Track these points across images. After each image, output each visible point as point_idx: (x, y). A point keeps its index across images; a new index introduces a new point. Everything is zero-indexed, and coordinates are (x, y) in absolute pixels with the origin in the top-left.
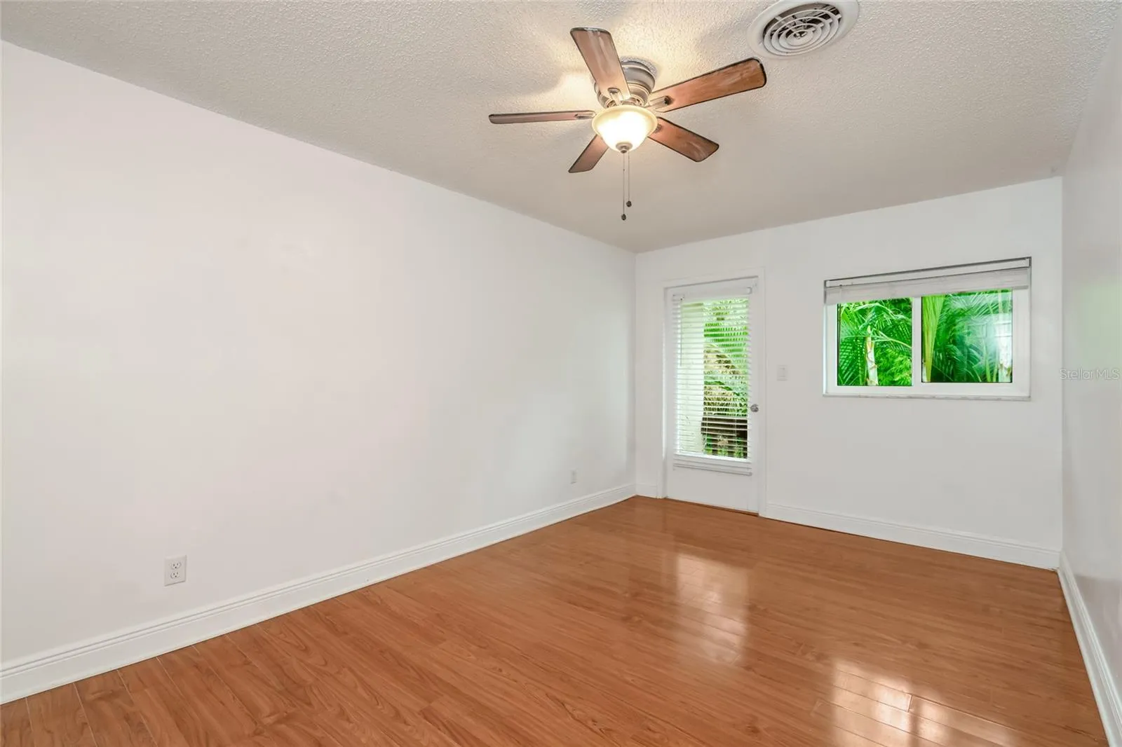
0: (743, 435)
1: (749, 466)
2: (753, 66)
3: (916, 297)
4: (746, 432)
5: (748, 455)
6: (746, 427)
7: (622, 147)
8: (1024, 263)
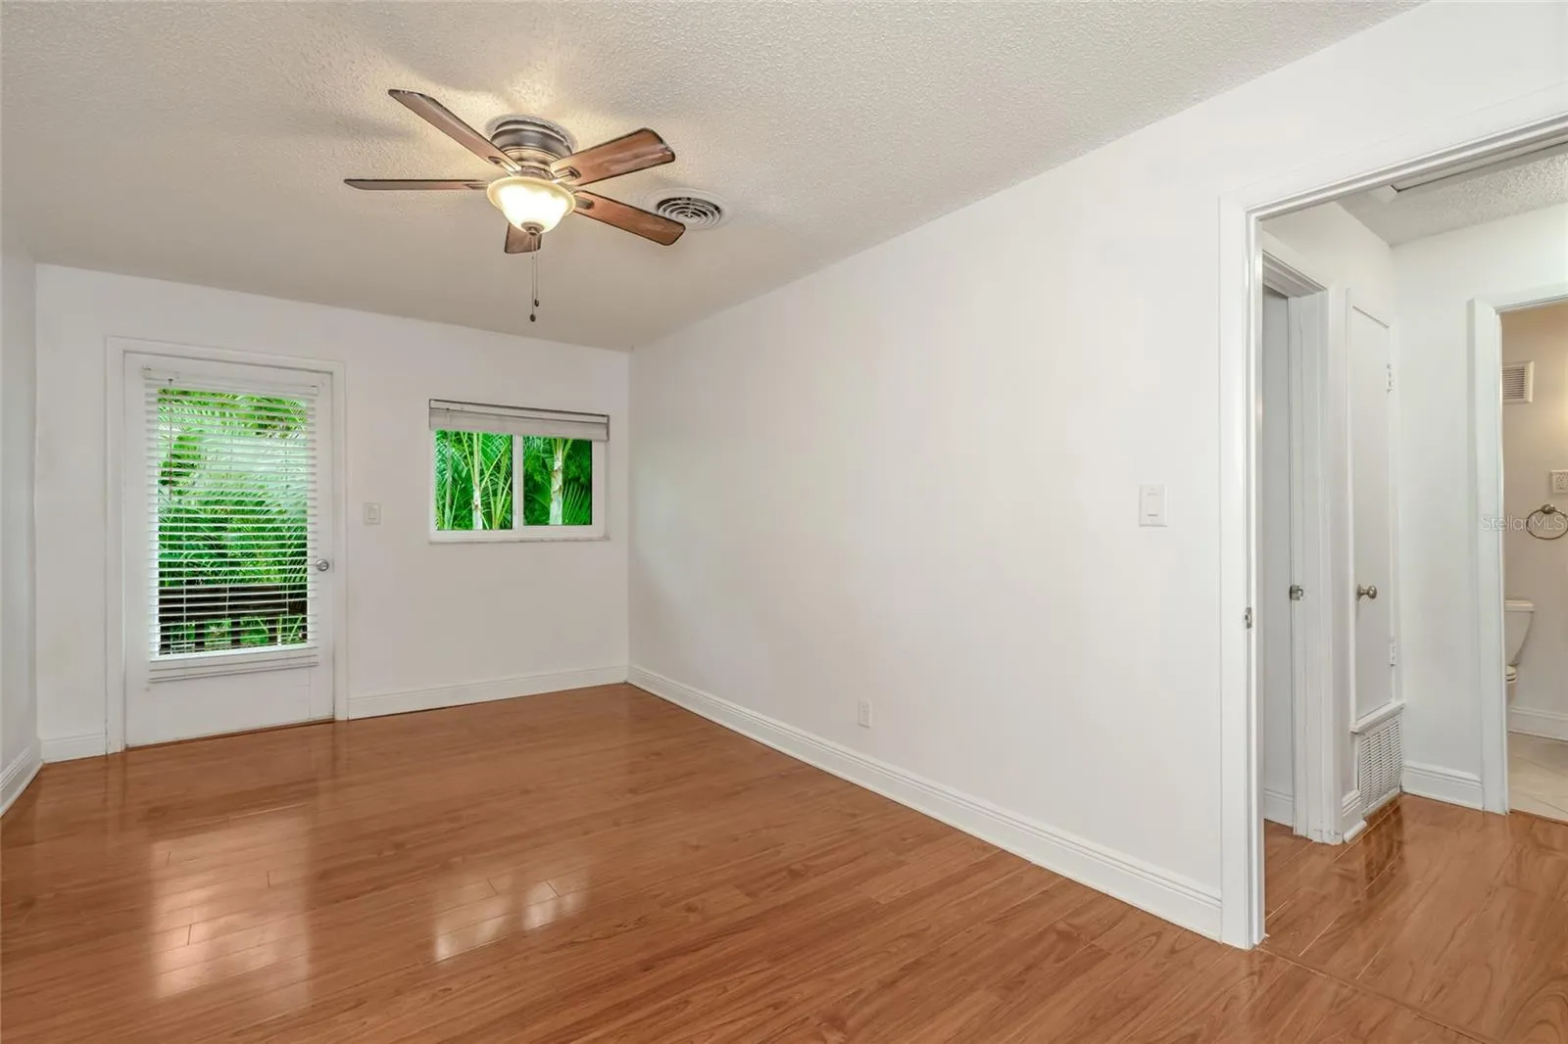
0: (302, 608)
1: (313, 652)
2: (680, 229)
3: (519, 435)
4: (305, 603)
5: (309, 637)
6: (305, 595)
7: (530, 228)
8: (604, 420)
